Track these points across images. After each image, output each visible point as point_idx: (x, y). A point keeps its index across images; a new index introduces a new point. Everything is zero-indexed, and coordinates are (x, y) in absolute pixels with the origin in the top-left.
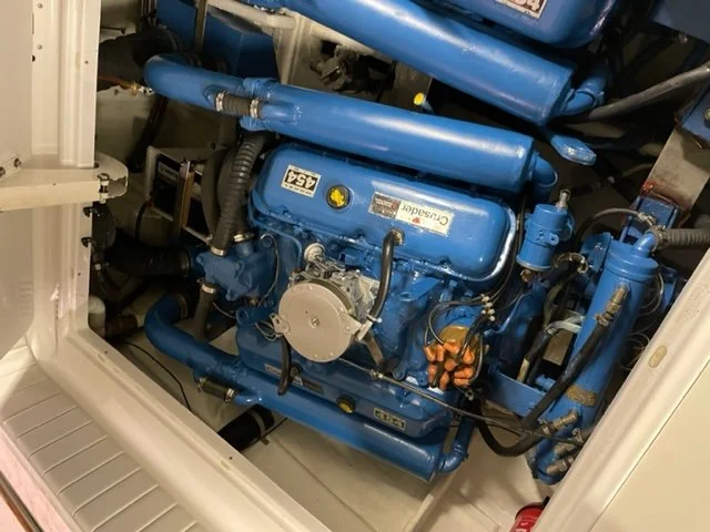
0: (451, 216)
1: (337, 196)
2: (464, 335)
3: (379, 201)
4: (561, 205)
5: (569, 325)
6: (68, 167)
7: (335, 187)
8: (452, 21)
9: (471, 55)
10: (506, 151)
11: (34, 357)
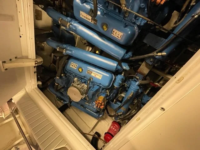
0: (102, 76)
1: (80, 70)
2: (103, 98)
3: (88, 71)
4: (123, 75)
5: (123, 95)
6: (30, 59)
7: (80, 68)
8: (103, 38)
9: (107, 45)
10: (113, 64)
11: (27, 92)
